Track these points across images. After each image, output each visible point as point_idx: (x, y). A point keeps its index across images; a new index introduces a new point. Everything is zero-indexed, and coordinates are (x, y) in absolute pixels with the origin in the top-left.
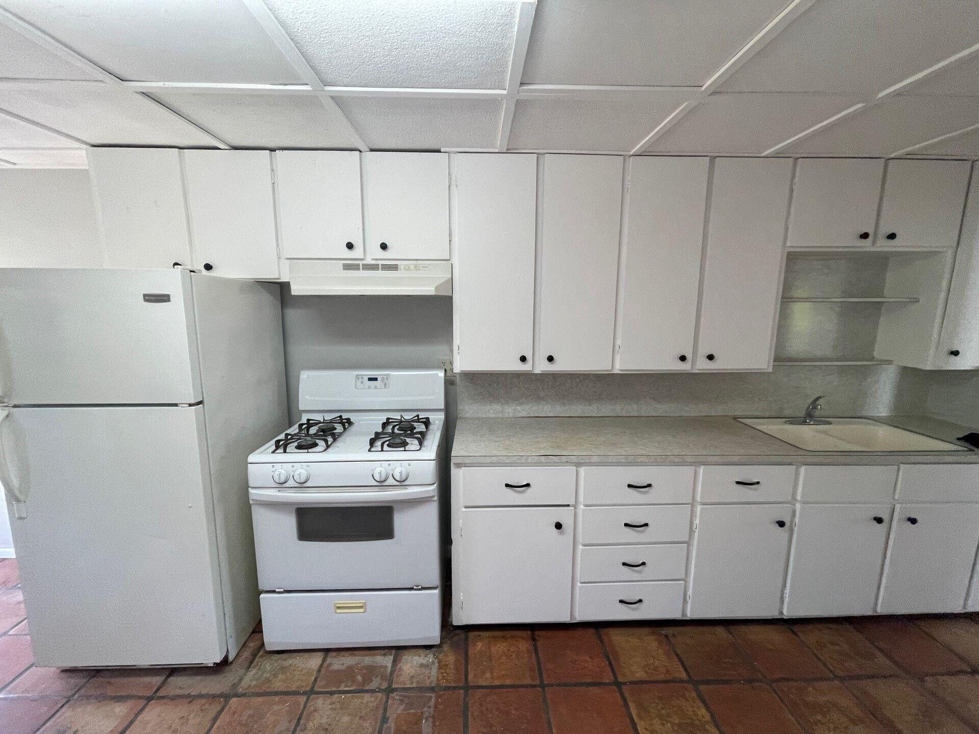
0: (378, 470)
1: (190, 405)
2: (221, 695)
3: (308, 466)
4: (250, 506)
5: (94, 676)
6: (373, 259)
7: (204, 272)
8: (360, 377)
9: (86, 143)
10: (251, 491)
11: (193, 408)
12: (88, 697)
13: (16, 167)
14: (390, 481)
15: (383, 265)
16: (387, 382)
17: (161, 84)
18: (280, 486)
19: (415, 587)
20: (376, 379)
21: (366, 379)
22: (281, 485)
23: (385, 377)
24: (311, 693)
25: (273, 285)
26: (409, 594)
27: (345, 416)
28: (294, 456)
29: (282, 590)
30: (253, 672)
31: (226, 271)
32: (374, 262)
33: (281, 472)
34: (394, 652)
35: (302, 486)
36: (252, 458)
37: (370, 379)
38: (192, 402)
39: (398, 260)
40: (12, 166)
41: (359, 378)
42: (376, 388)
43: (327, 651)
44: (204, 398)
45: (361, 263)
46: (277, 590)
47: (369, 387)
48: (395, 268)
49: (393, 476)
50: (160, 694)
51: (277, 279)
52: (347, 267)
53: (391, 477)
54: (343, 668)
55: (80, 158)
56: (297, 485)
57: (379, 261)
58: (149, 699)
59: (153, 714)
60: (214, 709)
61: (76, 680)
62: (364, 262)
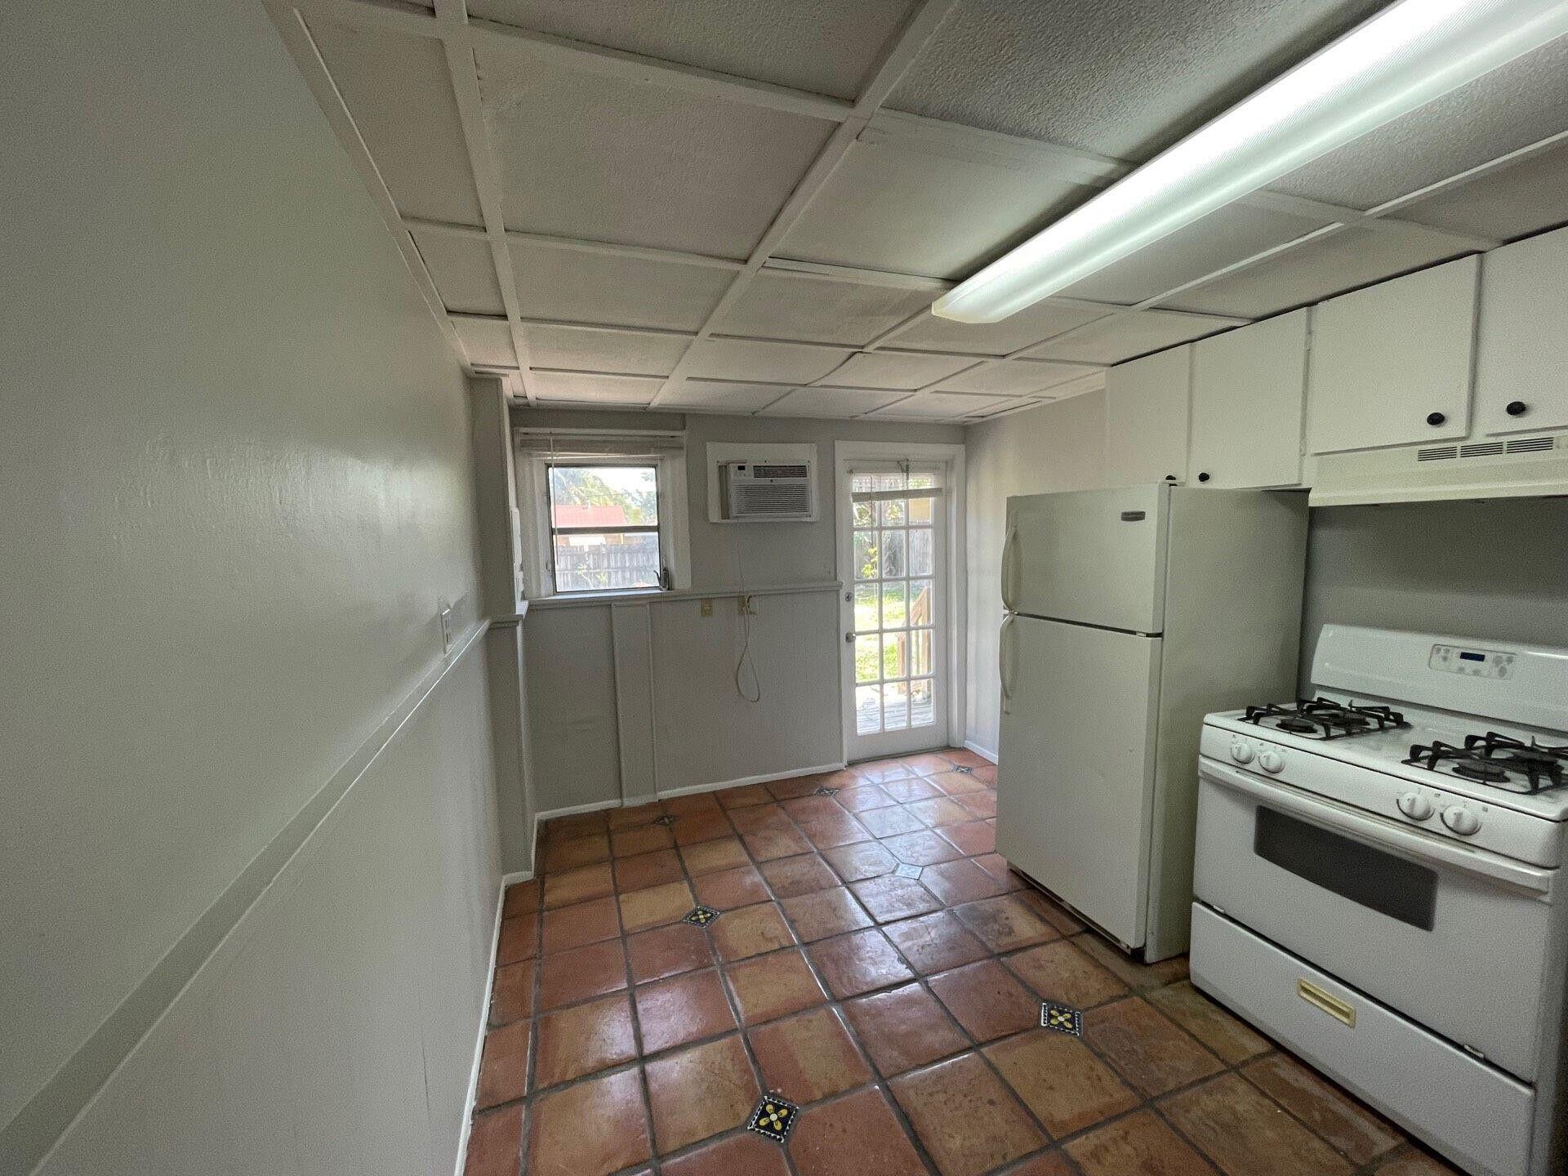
0: (1410, 795)
1: (1148, 635)
2: (1126, 985)
3: (1284, 751)
4: (1198, 778)
5: (1028, 889)
6: (1489, 435)
7: (1199, 485)
8: (1443, 648)
9: (1105, 365)
10: (1202, 760)
11: (1150, 639)
12: (1022, 902)
13: (1057, 400)
14: (1434, 824)
15: (1511, 444)
16: (1508, 667)
17: (1161, 296)
18: (1239, 765)
19: (1467, 1047)
20: (1481, 658)
21: (1458, 652)
22: (1241, 764)
23: (1505, 657)
24: (1235, 1069)
25: (1295, 494)
26: (1452, 1053)
27: (1394, 709)
28: (1267, 731)
29: (1222, 911)
30: (1167, 992)
31: (1227, 480)
32: (1492, 440)
33: (1245, 747)
34: (1402, 1140)
35: (1270, 774)
36: (1209, 718)
37: (1465, 656)
38: (1151, 632)
39: (1555, 428)
40: (1053, 401)
41: (1439, 650)
42: (1476, 673)
43: (1278, 1047)
44: (1166, 628)
45: (1459, 445)
46: (1215, 907)
47: (1461, 670)
48: (1545, 444)
49: (1442, 815)
50: (1072, 939)
51: (1296, 485)
52: (1424, 456)
53: (1436, 817)
54: (1296, 1085)
55: (1099, 379)
56: (1262, 772)
57: (1503, 437)
58: (1064, 937)
59: (1062, 951)
60: (1116, 990)
61: (1016, 882)
62: (1468, 443)
